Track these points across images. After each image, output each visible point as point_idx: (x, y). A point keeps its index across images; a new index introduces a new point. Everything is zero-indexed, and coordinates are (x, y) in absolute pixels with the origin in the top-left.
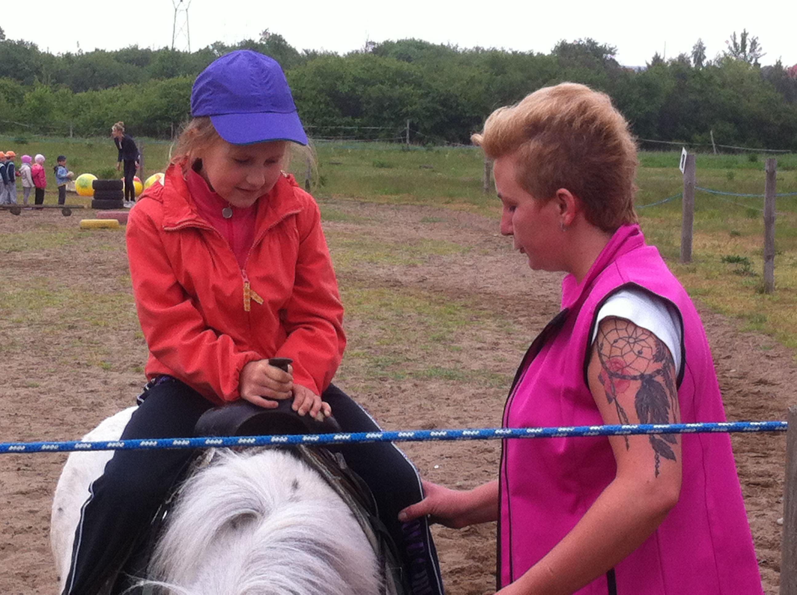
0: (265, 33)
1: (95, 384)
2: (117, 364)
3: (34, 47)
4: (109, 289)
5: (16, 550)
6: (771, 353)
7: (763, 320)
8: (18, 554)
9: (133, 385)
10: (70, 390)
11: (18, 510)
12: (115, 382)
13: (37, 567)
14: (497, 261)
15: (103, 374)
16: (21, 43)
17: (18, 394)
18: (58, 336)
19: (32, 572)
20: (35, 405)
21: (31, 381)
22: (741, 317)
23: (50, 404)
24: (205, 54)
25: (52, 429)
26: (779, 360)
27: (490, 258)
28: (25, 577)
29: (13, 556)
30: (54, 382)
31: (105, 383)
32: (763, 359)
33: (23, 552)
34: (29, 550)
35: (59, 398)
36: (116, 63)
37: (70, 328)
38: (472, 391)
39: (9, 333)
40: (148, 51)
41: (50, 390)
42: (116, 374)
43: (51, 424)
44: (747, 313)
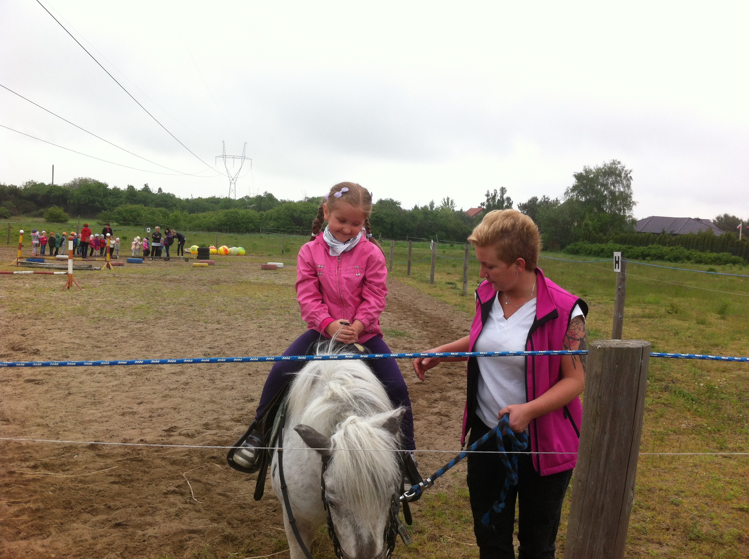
0: (266, 193)
1: (202, 329)
2: (210, 321)
3: (174, 196)
4: (205, 290)
5: (171, 397)
8: (172, 399)
9: (217, 329)
10: (191, 331)
11: (171, 381)
12: (210, 328)
13: (179, 405)
15: (205, 325)
16: (169, 194)
17: (170, 332)
18: (185, 309)
19: (178, 407)
20: (177, 337)
21: (175, 327)
23: (183, 337)
24: (242, 200)
25: (184, 347)
28: (175, 409)
29: (169, 400)
30: (184, 328)
31: (206, 328)
33: (174, 398)
34: (176, 398)
35: (187, 334)
36: (206, 203)
37: (191, 306)
39: (165, 308)
40: (219, 198)
41: (183, 331)
42: (210, 325)
43: (184, 345)
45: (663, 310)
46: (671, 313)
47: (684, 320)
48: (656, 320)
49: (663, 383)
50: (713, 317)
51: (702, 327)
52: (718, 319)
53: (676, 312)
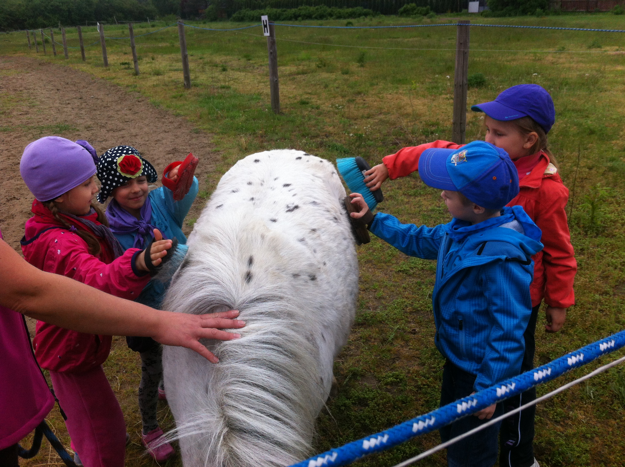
6: (140, 99)
7: (136, 87)
14: (31, 76)
22: (128, 86)
26: (143, 102)
27: (30, 74)
32: (137, 103)
38: (15, 135)
44: (130, 84)
45: (313, 65)
46: (320, 67)
47: (331, 72)
48: (309, 75)
49: (319, 139)
50: (354, 66)
51: (346, 77)
52: (358, 67)
53: (325, 66)
